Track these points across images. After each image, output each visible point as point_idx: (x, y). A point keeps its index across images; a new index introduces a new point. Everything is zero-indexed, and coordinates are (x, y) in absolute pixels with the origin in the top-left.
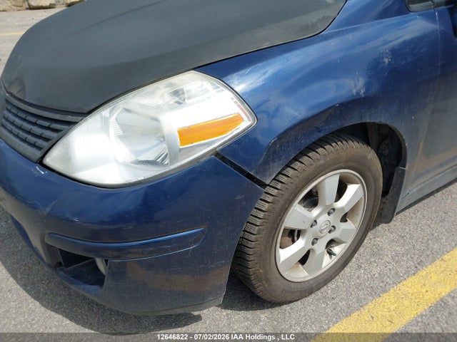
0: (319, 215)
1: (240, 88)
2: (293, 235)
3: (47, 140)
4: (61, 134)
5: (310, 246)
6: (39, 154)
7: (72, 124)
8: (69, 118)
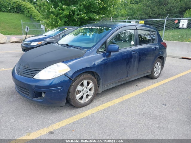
0: (84, 88)
1: (68, 64)
2: (79, 92)
3: (34, 74)
4: (37, 73)
5: (83, 95)
6: (32, 77)
7: (40, 71)
8: (39, 70)
